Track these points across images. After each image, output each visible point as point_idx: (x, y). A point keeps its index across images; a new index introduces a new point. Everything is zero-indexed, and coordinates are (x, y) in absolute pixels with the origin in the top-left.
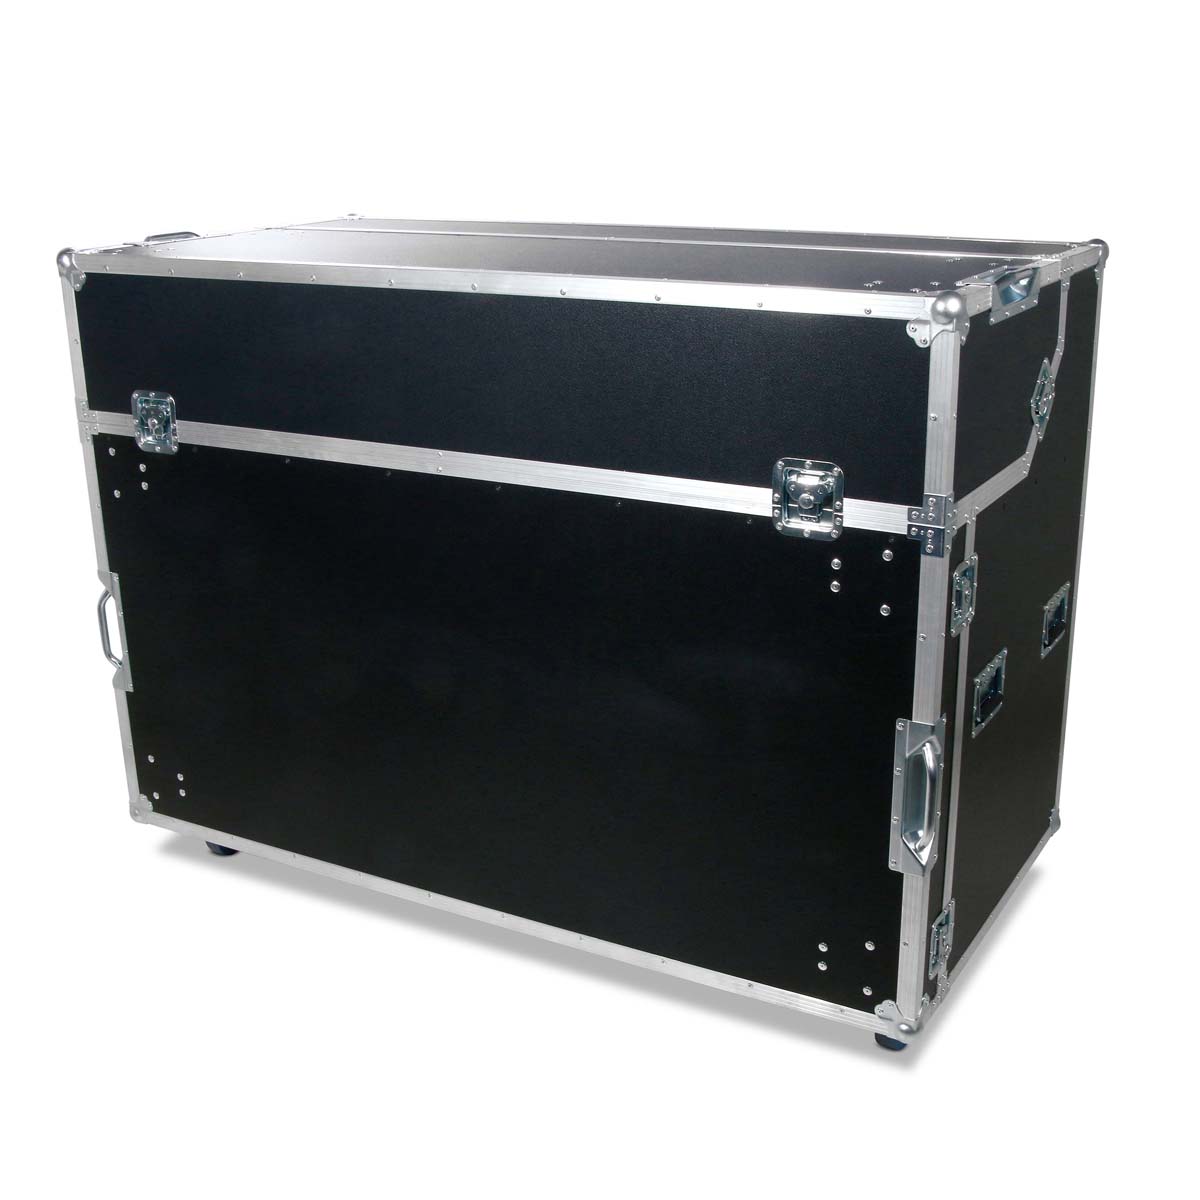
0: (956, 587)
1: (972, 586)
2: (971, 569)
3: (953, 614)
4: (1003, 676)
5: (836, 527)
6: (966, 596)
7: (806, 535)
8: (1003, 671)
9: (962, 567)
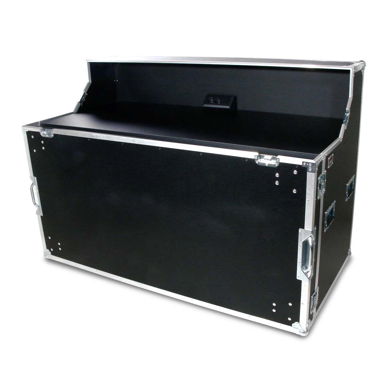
0: (319, 183)
1: (324, 181)
2: (324, 175)
3: (318, 192)
4: (334, 210)
5: (277, 162)
6: (323, 185)
7: (267, 165)
8: (334, 208)
9: (321, 175)
